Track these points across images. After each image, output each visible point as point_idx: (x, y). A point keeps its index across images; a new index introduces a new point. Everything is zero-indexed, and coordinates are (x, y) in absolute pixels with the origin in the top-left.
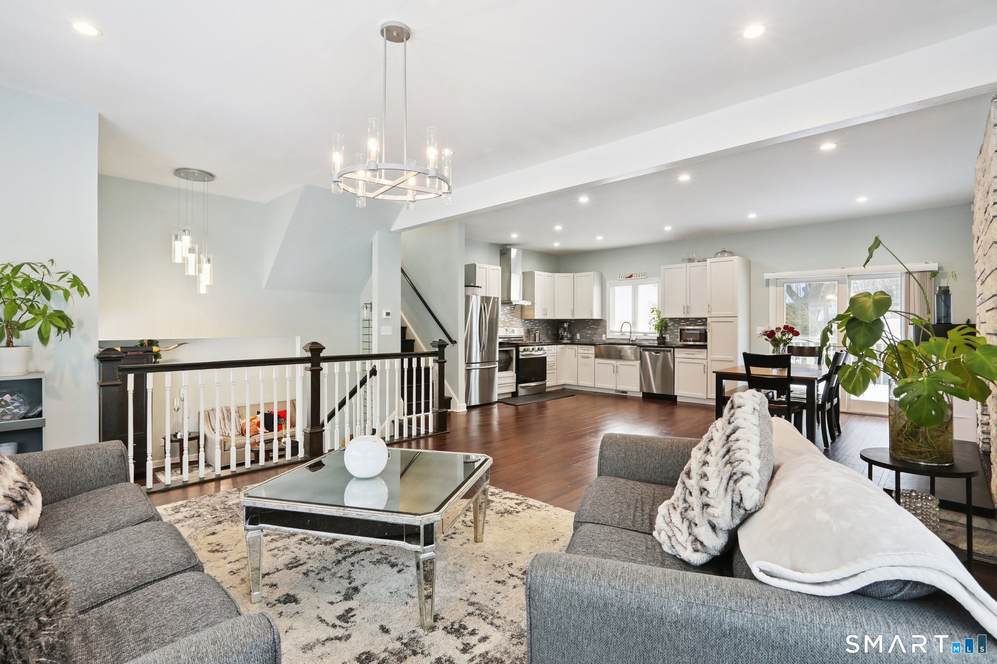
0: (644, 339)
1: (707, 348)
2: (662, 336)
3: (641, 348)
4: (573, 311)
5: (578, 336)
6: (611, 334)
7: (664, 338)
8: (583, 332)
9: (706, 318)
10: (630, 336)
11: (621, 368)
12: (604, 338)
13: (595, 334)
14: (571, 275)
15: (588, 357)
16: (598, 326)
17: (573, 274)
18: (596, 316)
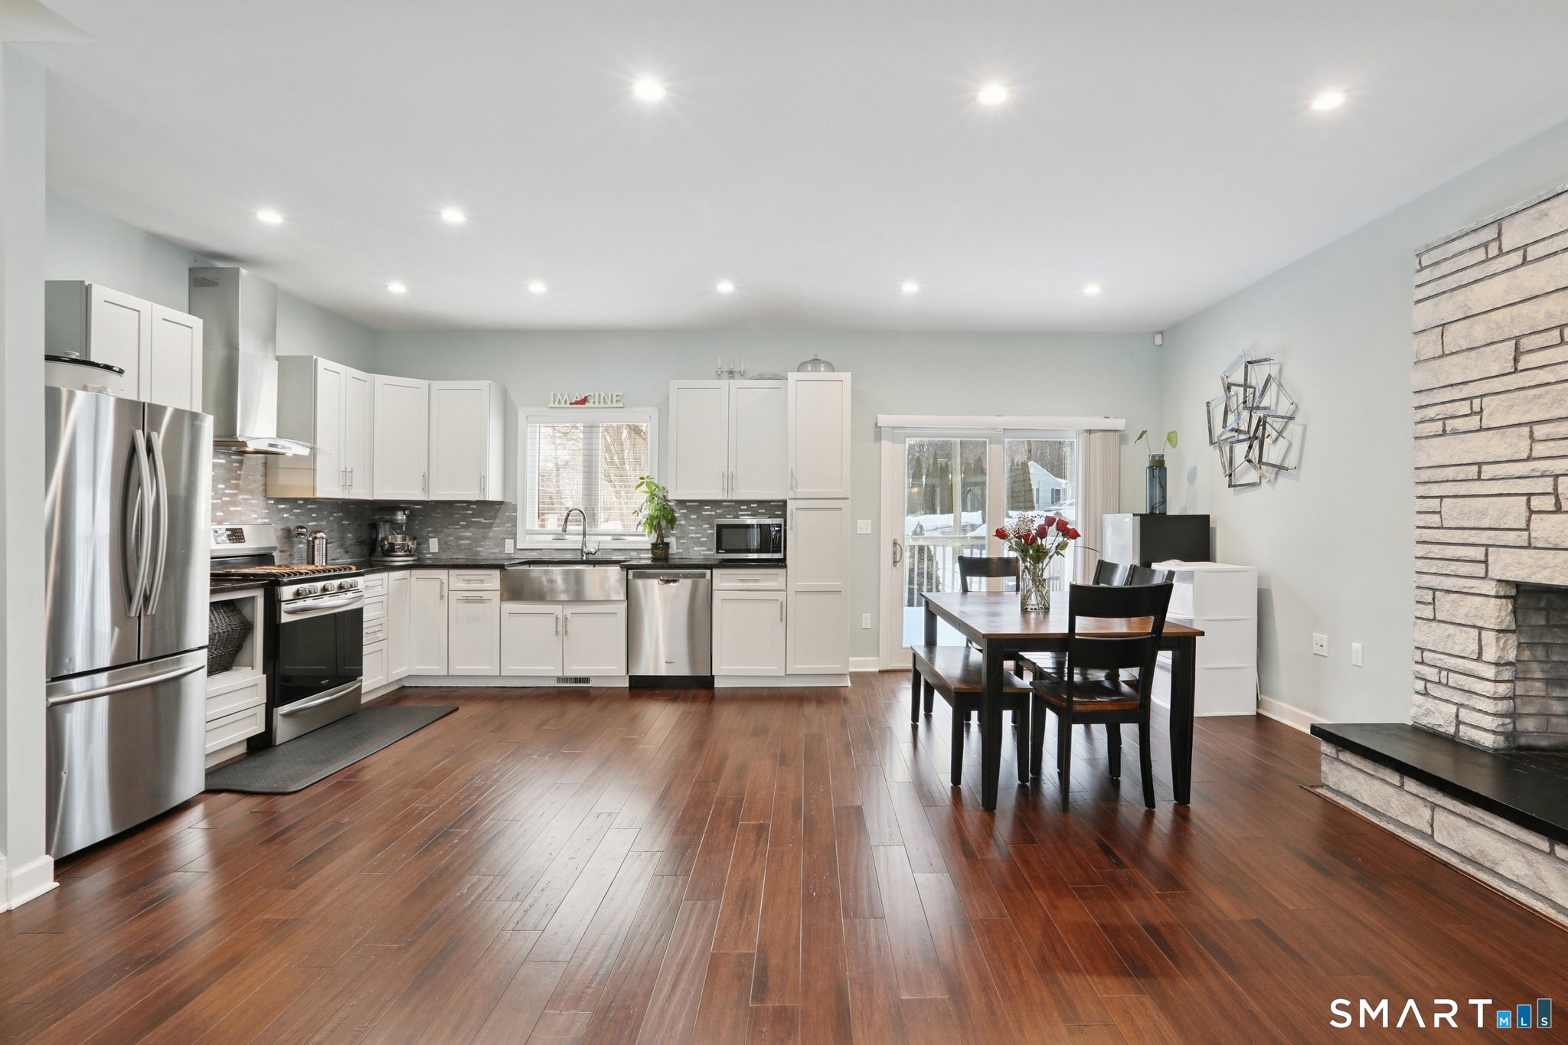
0: (614, 550)
1: (785, 567)
2: (662, 541)
3: (631, 572)
4: (426, 479)
5: (434, 545)
6: (528, 537)
7: (667, 545)
8: (450, 535)
9: (785, 502)
10: (584, 544)
11: (575, 624)
12: (509, 547)
13: (485, 538)
14: (423, 383)
15: (480, 600)
16: (495, 518)
17: (428, 382)
18: (493, 494)
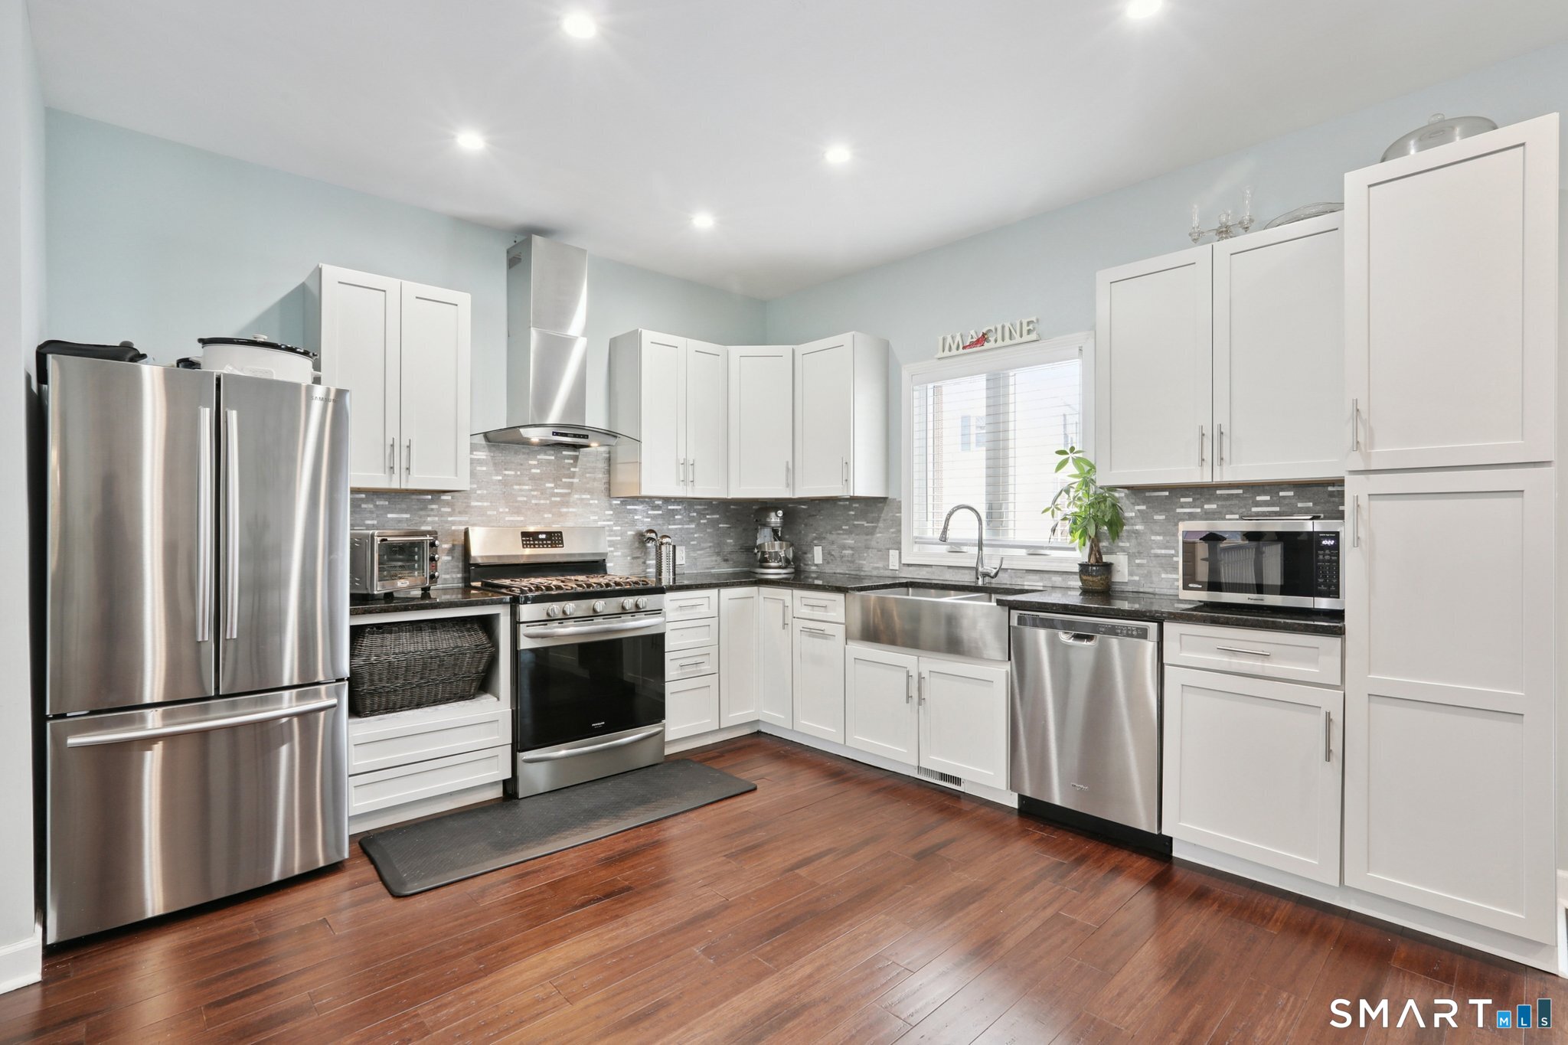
0: (1028, 571)
1: (1340, 632)
2: (1099, 560)
3: (1015, 614)
4: (791, 471)
5: (818, 555)
6: (916, 548)
7: (1108, 567)
8: (833, 543)
9: (1340, 482)
10: (980, 559)
11: (934, 689)
12: (894, 563)
13: (868, 548)
14: (785, 350)
15: (822, 635)
16: (878, 521)
17: (790, 347)
18: (865, 484)
